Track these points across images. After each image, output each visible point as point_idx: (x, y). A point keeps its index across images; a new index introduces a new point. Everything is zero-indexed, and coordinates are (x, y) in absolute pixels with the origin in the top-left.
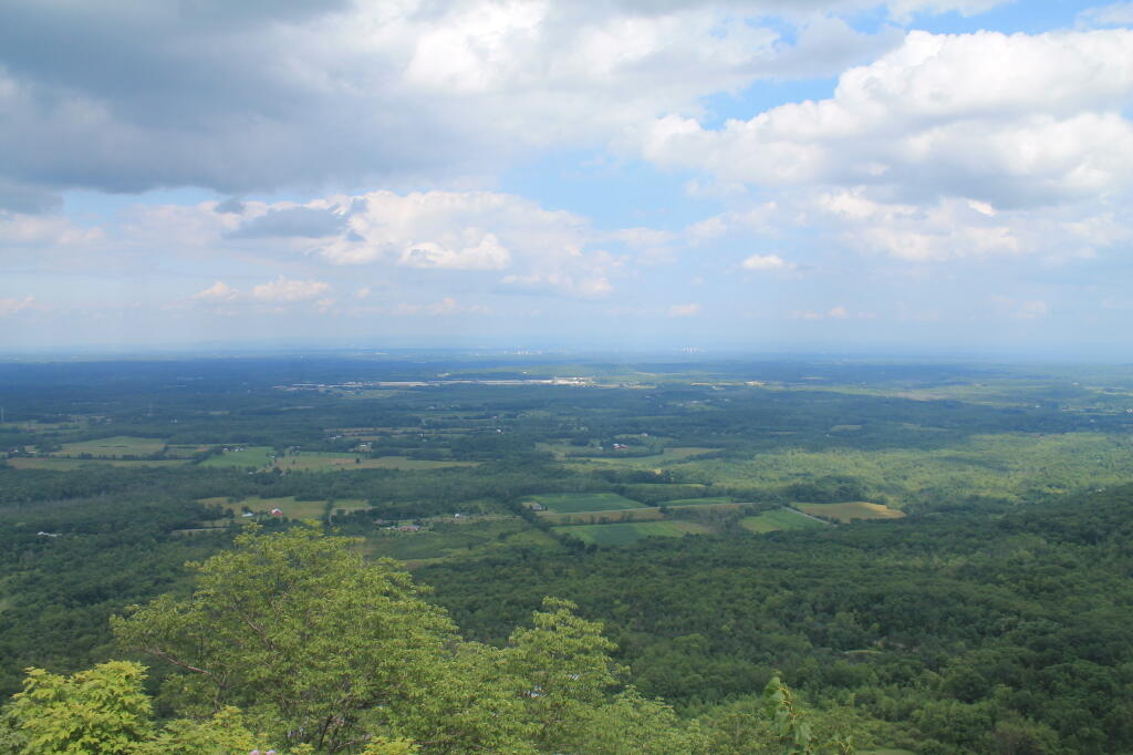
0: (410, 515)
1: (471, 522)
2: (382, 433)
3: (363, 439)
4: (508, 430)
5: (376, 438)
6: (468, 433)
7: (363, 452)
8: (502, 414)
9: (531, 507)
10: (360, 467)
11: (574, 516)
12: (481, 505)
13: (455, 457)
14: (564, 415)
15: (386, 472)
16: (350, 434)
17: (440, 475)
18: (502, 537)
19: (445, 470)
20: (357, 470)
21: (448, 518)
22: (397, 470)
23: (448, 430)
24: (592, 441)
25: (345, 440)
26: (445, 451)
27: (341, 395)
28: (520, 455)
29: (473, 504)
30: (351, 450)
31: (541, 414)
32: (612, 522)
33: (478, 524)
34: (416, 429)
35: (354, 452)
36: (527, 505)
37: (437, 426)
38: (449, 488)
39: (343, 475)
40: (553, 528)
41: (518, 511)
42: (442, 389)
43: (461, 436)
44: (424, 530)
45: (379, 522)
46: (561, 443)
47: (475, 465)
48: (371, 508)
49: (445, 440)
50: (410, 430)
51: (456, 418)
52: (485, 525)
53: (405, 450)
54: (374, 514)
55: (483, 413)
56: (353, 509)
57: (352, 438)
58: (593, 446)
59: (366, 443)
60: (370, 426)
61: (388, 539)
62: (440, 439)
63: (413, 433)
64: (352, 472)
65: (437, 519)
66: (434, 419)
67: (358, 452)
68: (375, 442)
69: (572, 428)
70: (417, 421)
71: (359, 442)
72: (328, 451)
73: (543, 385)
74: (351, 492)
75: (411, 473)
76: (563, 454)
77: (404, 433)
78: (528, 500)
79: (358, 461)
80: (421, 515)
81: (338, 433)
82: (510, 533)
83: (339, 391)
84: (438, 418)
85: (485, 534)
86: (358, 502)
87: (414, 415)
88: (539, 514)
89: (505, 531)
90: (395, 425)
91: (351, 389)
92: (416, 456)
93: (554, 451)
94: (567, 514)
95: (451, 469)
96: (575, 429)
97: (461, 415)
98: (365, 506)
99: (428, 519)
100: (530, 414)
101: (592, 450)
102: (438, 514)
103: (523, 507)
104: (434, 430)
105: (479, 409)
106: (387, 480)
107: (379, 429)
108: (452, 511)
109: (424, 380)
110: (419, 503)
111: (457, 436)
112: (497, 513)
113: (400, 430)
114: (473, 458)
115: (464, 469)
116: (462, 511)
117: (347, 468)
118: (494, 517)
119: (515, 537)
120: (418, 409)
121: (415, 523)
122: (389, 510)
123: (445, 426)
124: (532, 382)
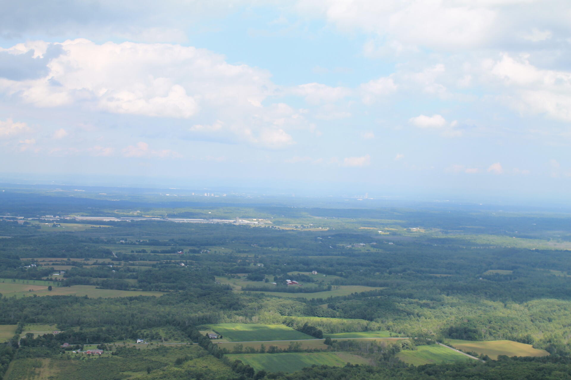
0: (95, 339)
1: (151, 348)
2: (74, 264)
3: (56, 268)
4: (191, 264)
5: (69, 268)
6: (154, 266)
7: (56, 280)
8: (187, 249)
9: (207, 335)
10: (52, 294)
11: (246, 344)
12: (162, 332)
13: (140, 287)
14: (244, 252)
15: (76, 300)
16: (45, 263)
17: (126, 304)
18: (179, 362)
19: (131, 299)
20: (48, 296)
21: (130, 344)
22: (86, 298)
23: (137, 262)
24: (266, 276)
25: (39, 268)
26: (132, 282)
27: (39, 227)
28: (202, 288)
29: (154, 331)
30: (45, 278)
31: (222, 250)
32: (280, 351)
33: (157, 350)
34: (107, 261)
35: (48, 280)
36: (203, 333)
37: (126, 258)
38: (133, 316)
39: (35, 301)
40: (225, 355)
41: (196, 338)
42: (133, 225)
43: (147, 268)
44: (107, 354)
45: (66, 345)
46: (239, 278)
47: (158, 295)
48: (59, 332)
49: (134, 271)
50: (100, 261)
51: (144, 251)
52: (164, 351)
53: (95, 280)
54: (62, 338)
55: (169, 248)
56: (42, 333)
57: (46, 267)
58: (267, 281)
59: (59, 272)
60: (64, 256)
61: (73, 362)
62: (129, 270)
63: (104, 264)
64: (43, 298)
65: (120, 344)
66: (124, 252)
67: (51, 280)
68: (67, 272)
69: (249, 264)
70: (108, 253)
71: (53, 271)
72: (23, 278)
73: (225, 225)
74: (41, 317)
75: (99, 301)
76: (240, 288)
77: (94, 264)
78: (206, 329)
79: (50, 288)
80: (106, 340)
81: (33, 262)
82: (186, 359)
83: (37, 223)
84: (127, 251)
85: (164, 359)
86: (47, 326)
87: (107, 247)
88: (214, 342)
89: (182, 357)
90: (87, 257)
91: (49, 222)
92: (105, 286)
93: (231, 285)
94: (240, 343)
95: (136, 298)
96: (252, 265)
97: (148, 249)
98: (54, 330)
99: (112, 344)
100: (213, 250)
101: (266, 285)
102: (121, 339)
103: (200, 335)
104: (123, 262)
105: (165, 244)
106: (75, 306)
107: (72, 260)
108: (135, 337)
109: (117, 216)
110: (104, 329)
111: (144, 268)
112: (176, 339)
113: (92, 261)
114: (158, 289)
115: (148, 298)
116: (143, 337)
117: (41, 295)
118: (173, 343)
119: (190, 363)
120: (109, 242)
121: (99, 348)
122: (76, 335)
123: (133, 258)
124: (216, 221)
